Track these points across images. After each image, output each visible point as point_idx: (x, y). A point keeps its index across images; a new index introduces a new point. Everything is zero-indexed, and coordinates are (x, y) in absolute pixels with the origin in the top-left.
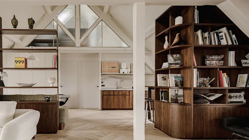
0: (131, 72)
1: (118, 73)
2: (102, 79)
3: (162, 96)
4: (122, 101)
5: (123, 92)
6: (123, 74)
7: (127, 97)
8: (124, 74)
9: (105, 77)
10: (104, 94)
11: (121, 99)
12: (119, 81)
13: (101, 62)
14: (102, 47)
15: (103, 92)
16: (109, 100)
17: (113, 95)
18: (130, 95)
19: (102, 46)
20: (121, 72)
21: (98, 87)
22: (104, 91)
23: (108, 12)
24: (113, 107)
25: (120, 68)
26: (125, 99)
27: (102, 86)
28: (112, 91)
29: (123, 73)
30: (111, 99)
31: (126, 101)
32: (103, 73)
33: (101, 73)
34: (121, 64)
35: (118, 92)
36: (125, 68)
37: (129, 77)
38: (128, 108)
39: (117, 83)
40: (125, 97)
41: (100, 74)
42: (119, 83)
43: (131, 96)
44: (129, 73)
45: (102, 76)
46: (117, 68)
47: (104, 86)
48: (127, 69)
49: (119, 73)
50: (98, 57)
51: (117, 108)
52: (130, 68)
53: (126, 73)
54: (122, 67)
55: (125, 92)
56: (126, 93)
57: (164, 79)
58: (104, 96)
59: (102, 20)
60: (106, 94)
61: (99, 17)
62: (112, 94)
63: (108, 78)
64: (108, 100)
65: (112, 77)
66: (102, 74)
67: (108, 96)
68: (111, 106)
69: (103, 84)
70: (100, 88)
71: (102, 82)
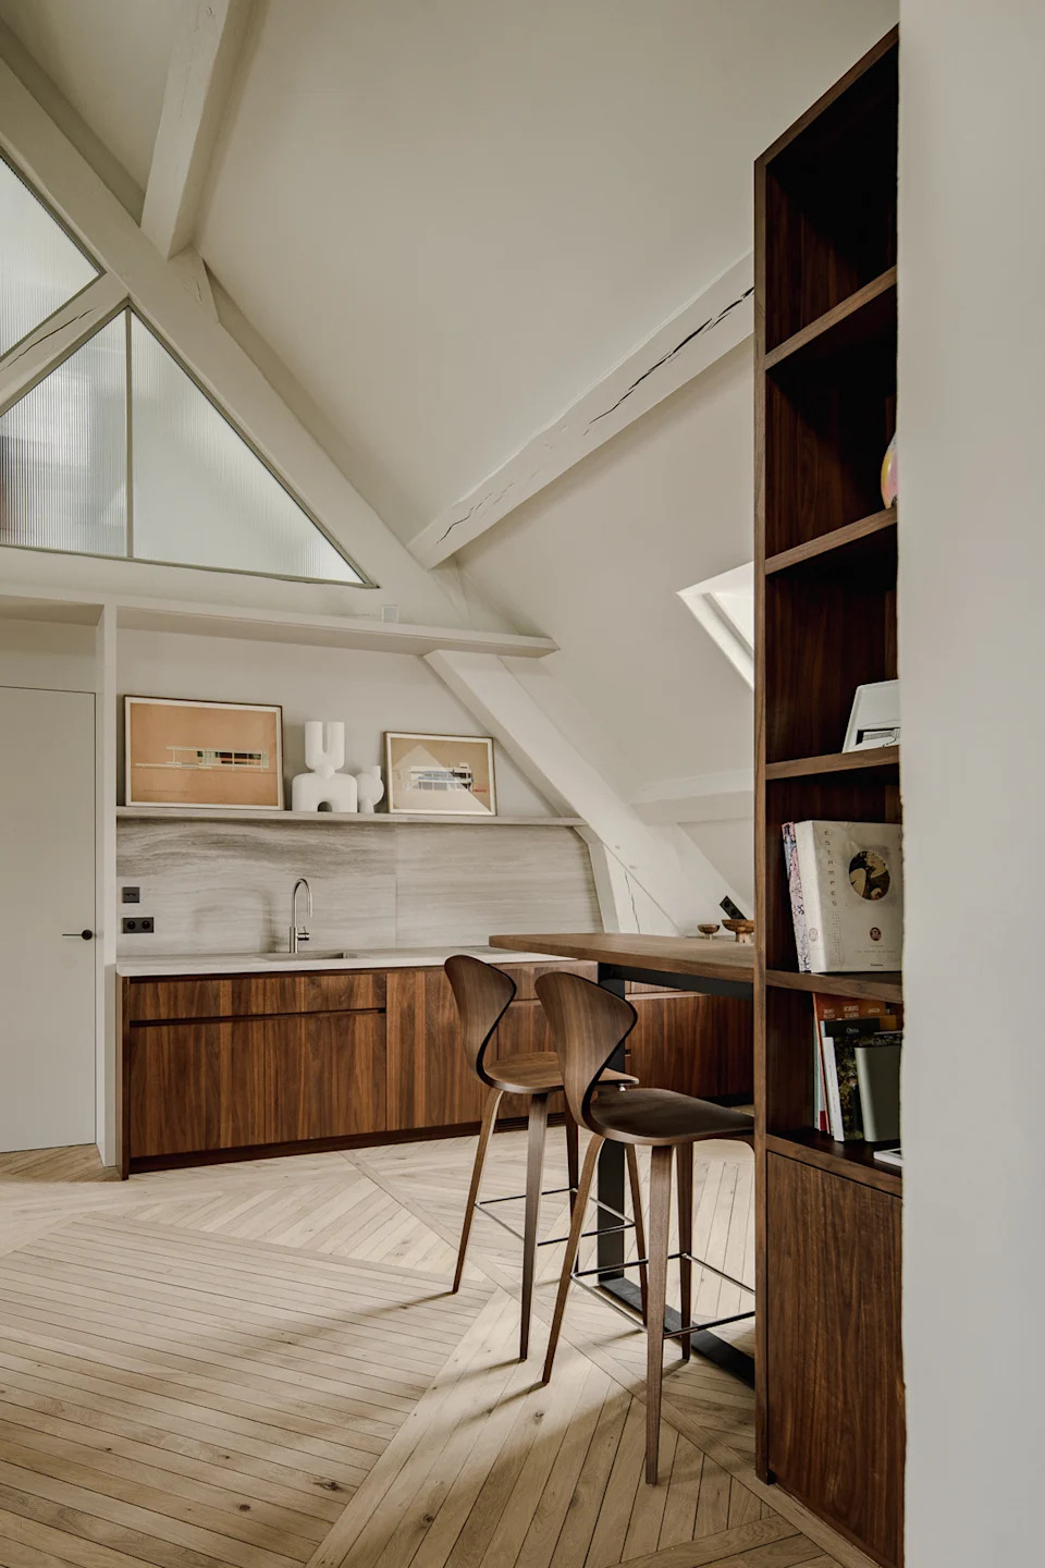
0: (383, 806)
1: (280, 806)
2: (123, 866)
3: (856, 1092)
4: (315, 1065)
5: (325, 981)
6: (324, 816)
7: (363, 1027)
8: (326, 821)
9: (156, 845)
10: (150, 1016)
11: (305, 1049)
12: (278, 876)
13: (121, 700)
14: (130, 559)
15: (133, 987)
16: (197, 1069)
17: (234, 1019)
18: (383, 1010)
19: (125, 555)
20: (306, 806)
21: (87, 935)
22: (149, 986)
23: (188, 243)
24: (236, 1131)
25: (294, 762)
26: (340, 1049)
27: (130, 926)
28: (228, 983)
29: (323, 807)
30: (217, 1056)
31: (351, 1068)
32: (133, 808)
33: (121, 802)
34: (300, 733)
35: (283, 987)
36: (341, 764)
37: (371, 841)
38: (366, 1129)
39: (268, 899)
40: (345, 1032)
41: (110, 811)
42: (283, 902)
43: (393, 1018)
44: (369, 807)
45: (127, 830)
46: (264, 765)
47: (146, 925)
48: (354, 772)
49: (288, 806)
50: (91, 648)
51: (272, 1139)
52: (378, 770)
53: (345, 807)
54: (315, 754)
55: (343, 980)
56: (350, 992)
57: (870, 884)
58: (150, 1030)
59: (127, 305)
60: (164, 1017)
61: (102, 271)
62: (226, 1008)
63: (184, 855)
64: (182, 1067)
65: (220, 843)
66: (126, 812)
67: (187, 1031)
68: (210, 1125)
69: (135, 911)
70: (114, 954)
71: (131, 895)
